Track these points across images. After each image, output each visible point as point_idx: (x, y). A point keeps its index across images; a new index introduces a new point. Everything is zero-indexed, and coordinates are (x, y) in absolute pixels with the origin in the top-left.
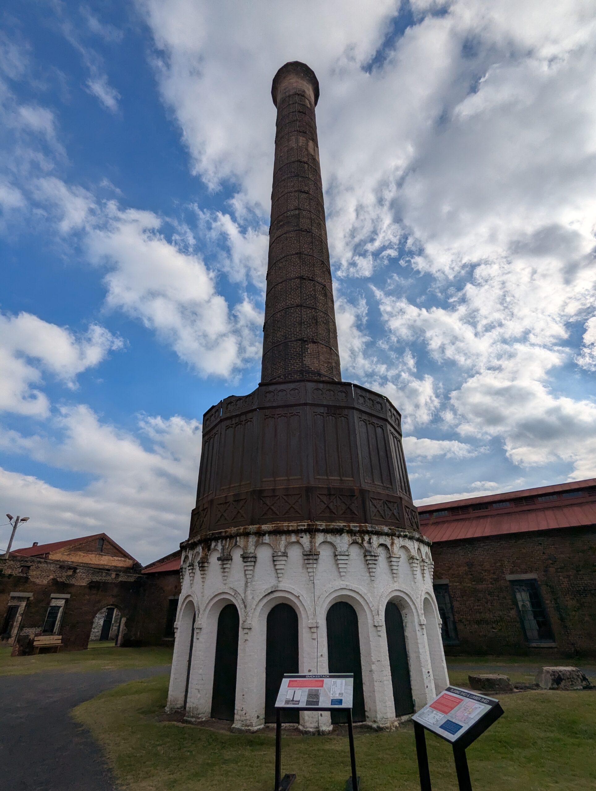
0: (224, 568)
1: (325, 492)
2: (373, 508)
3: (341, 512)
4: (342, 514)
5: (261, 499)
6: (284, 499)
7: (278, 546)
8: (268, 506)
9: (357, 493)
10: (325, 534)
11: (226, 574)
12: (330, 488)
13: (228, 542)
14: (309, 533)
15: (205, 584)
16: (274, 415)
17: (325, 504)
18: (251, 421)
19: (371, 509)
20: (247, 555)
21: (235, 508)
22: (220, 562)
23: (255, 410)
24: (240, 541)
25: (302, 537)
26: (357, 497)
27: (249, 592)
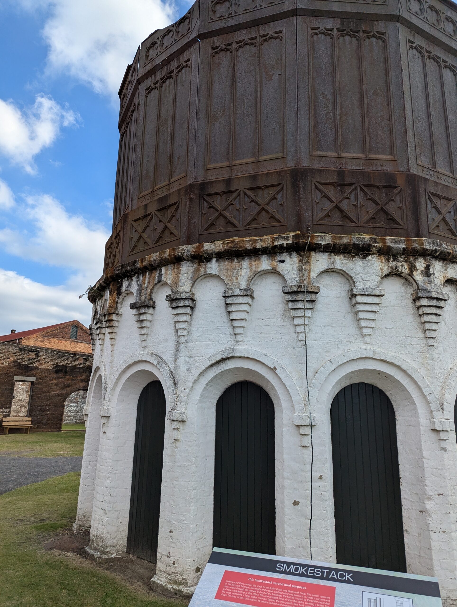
0: (142, 321)
1: (333, 179)
2: (433, 214)
3: (366, 217)
4: (367, 222)
5: (205, 200)
6: (248, 196)
7: (234, 279)
8: (217, 211)
9: (401, 182)
10: (330, 255)
11: (144, 331)
12: (344, 172)
13: (147, 278)
14: (298, 253)
15: (115, 349)
16: (230, 44)
17: (332, 202)
18: (187, 66)
19: (430, 216)
20: (177, 296)
21: (160, 221)
22: (134, 311)
23: (194, 41)
24: (166, 274)
25: (283, 262)
26: (401, 190)
27: (182, 359)
